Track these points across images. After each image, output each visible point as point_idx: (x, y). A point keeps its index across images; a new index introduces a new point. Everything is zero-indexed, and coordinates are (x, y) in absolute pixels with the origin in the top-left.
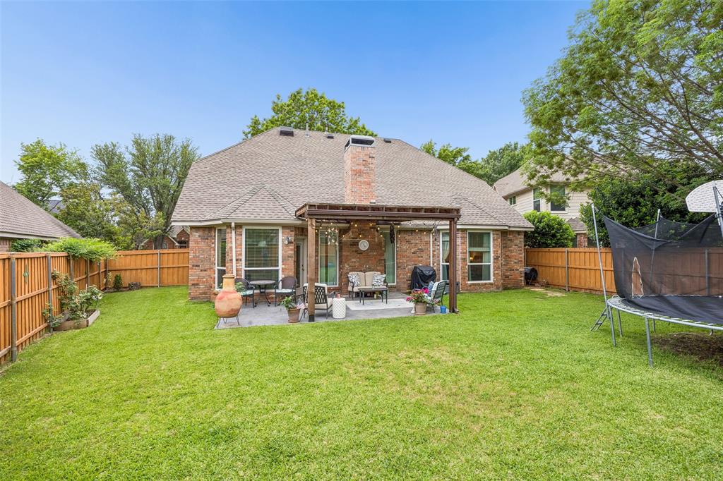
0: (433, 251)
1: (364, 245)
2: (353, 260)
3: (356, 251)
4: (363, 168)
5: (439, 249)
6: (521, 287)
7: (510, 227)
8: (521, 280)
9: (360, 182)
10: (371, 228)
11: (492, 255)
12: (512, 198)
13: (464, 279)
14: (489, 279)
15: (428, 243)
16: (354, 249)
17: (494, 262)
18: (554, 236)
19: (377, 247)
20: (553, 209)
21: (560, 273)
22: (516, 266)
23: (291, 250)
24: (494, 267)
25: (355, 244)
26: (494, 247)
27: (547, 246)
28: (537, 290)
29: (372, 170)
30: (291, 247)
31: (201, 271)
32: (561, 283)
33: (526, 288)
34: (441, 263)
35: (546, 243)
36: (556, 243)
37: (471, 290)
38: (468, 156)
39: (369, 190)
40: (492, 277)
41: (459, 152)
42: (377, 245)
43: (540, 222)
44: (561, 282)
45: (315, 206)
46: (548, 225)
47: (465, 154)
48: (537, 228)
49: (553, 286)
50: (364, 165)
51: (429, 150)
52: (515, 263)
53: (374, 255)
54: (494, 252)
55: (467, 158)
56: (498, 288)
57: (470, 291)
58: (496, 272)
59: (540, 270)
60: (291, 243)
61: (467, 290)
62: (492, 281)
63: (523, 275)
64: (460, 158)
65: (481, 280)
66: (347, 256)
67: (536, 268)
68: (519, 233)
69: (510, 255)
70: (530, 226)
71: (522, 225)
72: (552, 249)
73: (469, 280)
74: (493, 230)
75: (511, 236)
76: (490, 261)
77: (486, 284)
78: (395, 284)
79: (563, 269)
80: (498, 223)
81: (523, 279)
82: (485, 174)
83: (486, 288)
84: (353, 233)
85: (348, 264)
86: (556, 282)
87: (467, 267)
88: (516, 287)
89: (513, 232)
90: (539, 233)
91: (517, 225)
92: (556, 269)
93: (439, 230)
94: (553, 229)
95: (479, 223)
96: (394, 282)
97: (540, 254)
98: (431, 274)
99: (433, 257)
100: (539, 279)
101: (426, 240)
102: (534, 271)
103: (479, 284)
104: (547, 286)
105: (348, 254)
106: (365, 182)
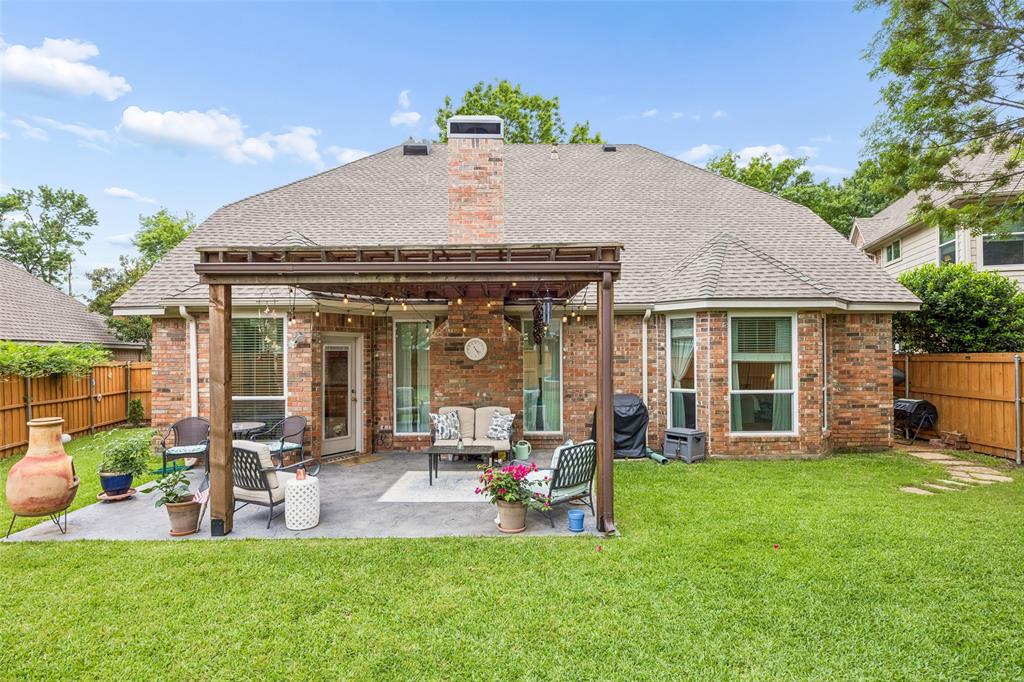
0: (650, 362)
1: (475, 349)
2: (451, 381)
3: (459, 362)
4: (474, 183)
5: (663, 358)
6: (886, 448)
7: (849, 303)
8: (884, 432)
9: (469, 214)
10: (492, 312)
11: (796, 370)
12: (891, 245)
13: (719, 426)
14: (790, 428)
15: (636, 343)
16: (455, 358)
17: (801, 389)
18: (983, 323)
19: (504, 354)
20: (989, 260)
21: (999, 416)
22: (869, 398)
23: (305, 360)
24: (802, 398)
25: (458, 347)
26: (801, 352)
27: (964, 348)
28: (927, 456)
29: (496, 187)
30: (306, 355)
31: (173, 399)
32: (1000, 441)
33: (901, 450)
34: (669, 388)
35: (959, 342)
36: (987, 341)
37: (738, 452)
38: (806, 174)
39: (490, 230)
40: (796, 423)
41: (787, 167)
42: (506, 349)
43: (940, 290)
44: (1000, 437)
45: (216, 254)
46: (963, 296)
47: (800, 171)
48: (933, 305)
49: (978, 448)
50: (476, 178)
51: (726, 169)
52: (868, 389)
53: (498, 371)
54: (802, 363)
55: (805, 178)
56: (811, 449)
57: (735, 456)
58: (807, 411)
59: (943, 406)
60: (306, 345)
61: (727, 453)
62: (795, 433)
63: (891, 419)
64: (792, 179)
65: (769, 428)
66: (439, 371)
67: (935, 402)
68: (878, 316)
69: (853, 369)
70: (909, 301)
71: (885, 297)
72: (975, 357)
73: (734, 429)
74: (800, 311)
75: (857, 326)
76: (790, 384)
77: (777, 440)
78: (561, 432)
79: (1008, 407)
80: (810, 293)
81: (889, 427)
82: (844, 207)
83: (778, 448)
84: (451, 322)
85: (442, 391)
86: (987, 438)
87: (728, 399)
88: (871, 446)
89: (860, 315)
90: (936, 317)
91: (872, 297)
92: (986, 405)
93: (662, 315)
94: (980, 306)
95: (757, 294)
96: (559, 430)
97: (945, 367)
98: (631, 413)
99: (649, 374)
100: (942, 427)
101: (632, 336)
102: (926, 407)
103: (759, 440)
104: (962, 446)
105: (442, 367)
106: (478, 214)
